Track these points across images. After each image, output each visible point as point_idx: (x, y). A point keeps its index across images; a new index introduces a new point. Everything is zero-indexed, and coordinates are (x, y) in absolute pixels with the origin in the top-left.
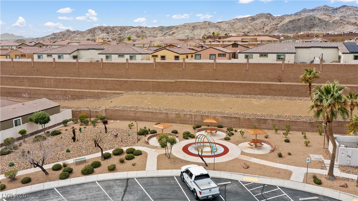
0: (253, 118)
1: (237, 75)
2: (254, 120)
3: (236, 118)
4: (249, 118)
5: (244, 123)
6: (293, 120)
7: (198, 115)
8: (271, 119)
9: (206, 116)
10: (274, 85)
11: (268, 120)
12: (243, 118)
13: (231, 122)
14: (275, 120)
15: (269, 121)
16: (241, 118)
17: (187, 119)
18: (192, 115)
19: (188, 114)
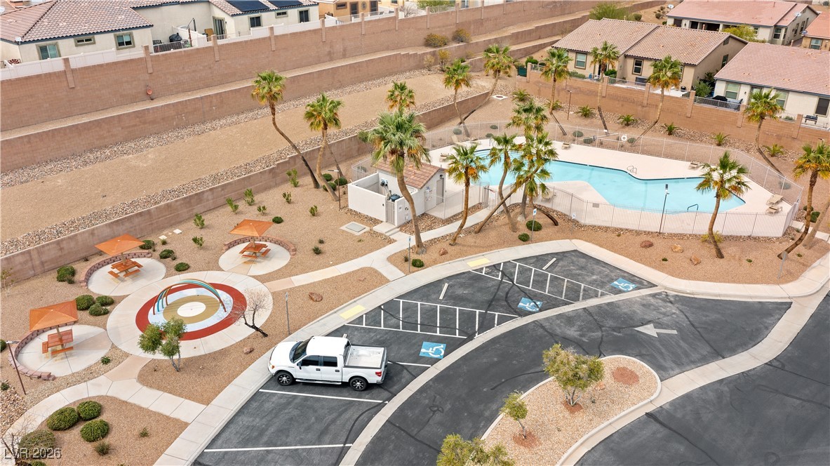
0: (177, 201)
1: (48, 105)
2: (178, 203)
3: (141, 214)
4: (167, 204)
5: (159, 218)
6: (244, 176)
7: (48, 245)
8: (207, 189)
9: (69, 238)
10: (151, 111)
11: (203, 192)
12: (156, 208)
13: (132, 227)
14: (217, 188)
15: (206, 194)
16: (152, 211)
17: (19, 267)
18: (29, 252)
19: (18, 255)
